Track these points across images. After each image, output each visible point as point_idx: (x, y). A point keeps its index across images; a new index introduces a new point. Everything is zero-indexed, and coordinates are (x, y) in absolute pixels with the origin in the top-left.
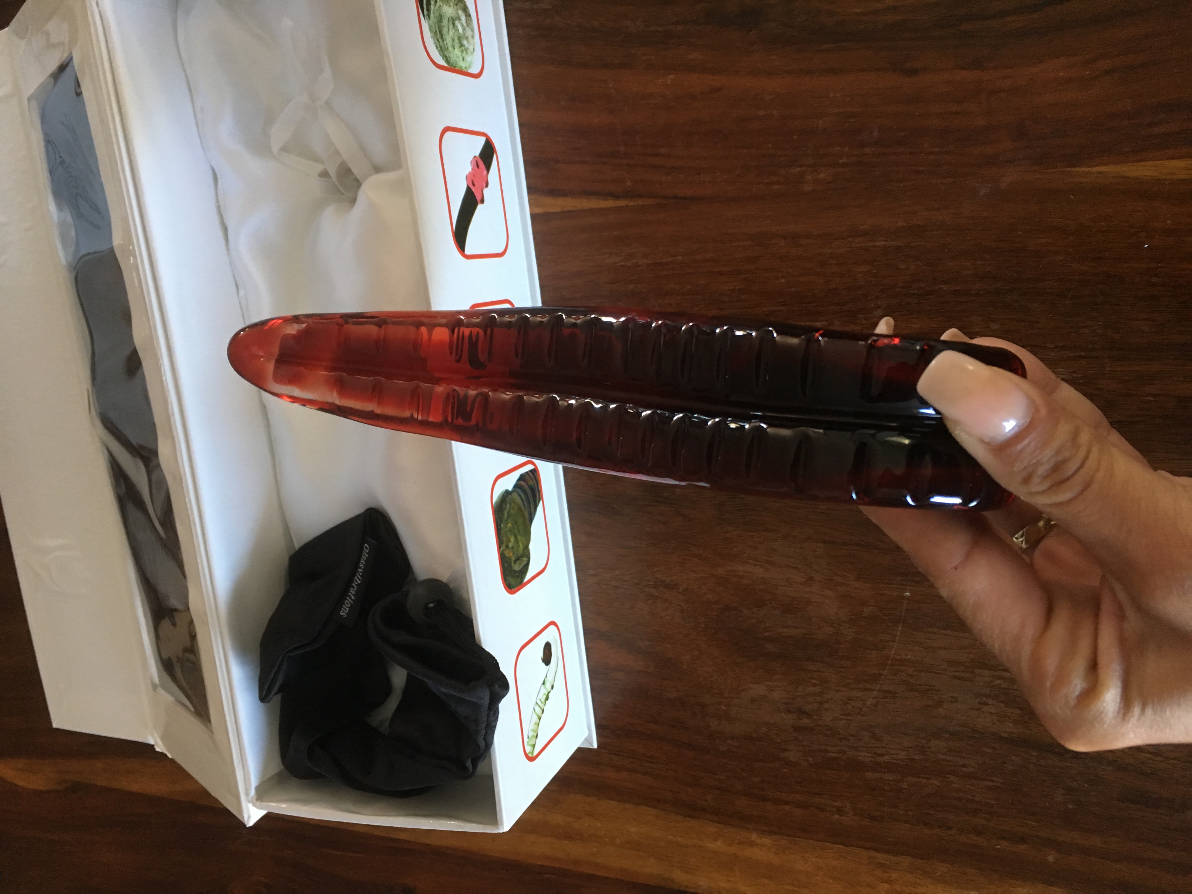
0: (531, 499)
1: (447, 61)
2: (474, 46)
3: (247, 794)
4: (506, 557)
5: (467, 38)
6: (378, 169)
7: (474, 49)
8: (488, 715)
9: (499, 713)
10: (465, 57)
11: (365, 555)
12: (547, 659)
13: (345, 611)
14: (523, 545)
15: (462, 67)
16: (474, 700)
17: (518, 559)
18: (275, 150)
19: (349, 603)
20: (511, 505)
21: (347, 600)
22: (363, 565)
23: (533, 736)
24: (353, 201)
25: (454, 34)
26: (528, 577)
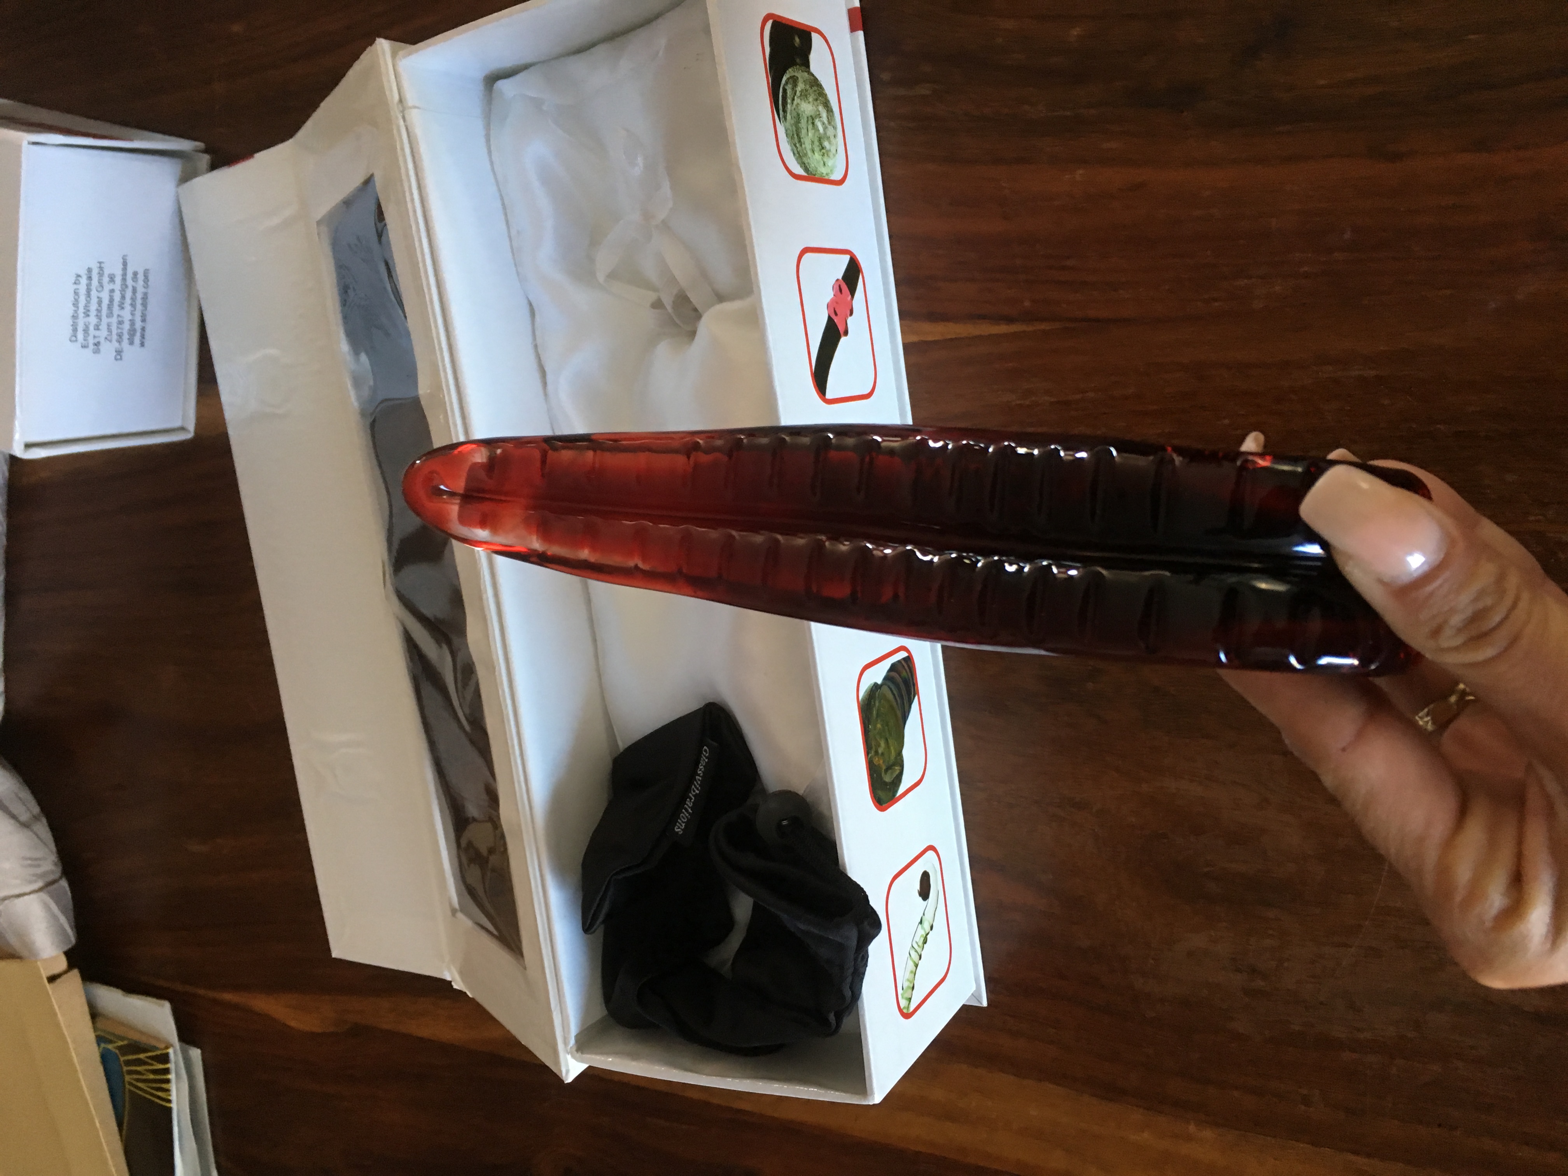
0: (904, 692)
1: (806, 169)
2: (837, 147)
3: (566, 1043)
4: (875, 765)
5: (828, 138)
6: (720, 298)
7: (836, 150)
8: (856, 959)
9: (868, 957)
10: (827, 162)
11: (704, 760)
12: (924, 892)
13: (681, 827)
14: (895, 751)
15: (823, 173)
16: (838, 939)
17: (889, 768)
18: (601, 278)
19: (685, 817)
20: (880, 702)
21: (683, 813)
22: (702, 771)
23: (908, 987)
24: (693, 334)
25: (814, 135)
26: (901, 790)
